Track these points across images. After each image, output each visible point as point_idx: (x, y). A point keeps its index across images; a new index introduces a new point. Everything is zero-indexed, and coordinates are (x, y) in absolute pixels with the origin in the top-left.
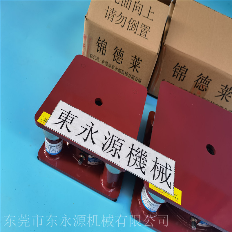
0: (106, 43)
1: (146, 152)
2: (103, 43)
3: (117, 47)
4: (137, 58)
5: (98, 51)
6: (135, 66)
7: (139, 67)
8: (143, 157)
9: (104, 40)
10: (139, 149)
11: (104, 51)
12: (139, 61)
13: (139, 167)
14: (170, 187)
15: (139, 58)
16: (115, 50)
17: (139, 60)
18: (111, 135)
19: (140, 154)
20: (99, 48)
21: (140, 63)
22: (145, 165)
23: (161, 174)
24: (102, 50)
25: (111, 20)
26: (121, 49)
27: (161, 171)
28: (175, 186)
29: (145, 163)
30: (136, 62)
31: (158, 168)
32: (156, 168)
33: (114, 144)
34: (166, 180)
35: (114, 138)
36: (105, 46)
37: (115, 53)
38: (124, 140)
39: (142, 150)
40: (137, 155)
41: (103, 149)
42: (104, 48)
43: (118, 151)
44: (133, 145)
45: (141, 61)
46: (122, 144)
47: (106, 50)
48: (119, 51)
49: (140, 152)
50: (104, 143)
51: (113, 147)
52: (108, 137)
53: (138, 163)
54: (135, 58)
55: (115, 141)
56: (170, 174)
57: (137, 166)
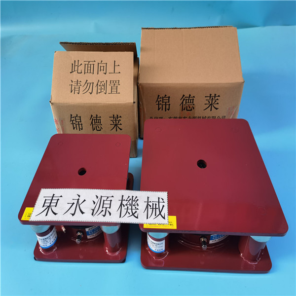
0: (80, 117)
1: (136, 197)
2: (76, 118)
3: (92, 116)
4: (115, 116)
5: (74, 128)
6: (116, 125)
7: (121, 124)
8: (134, 203)
9: (77, 115)
10: (129, 197)
11: (80, 126)
12: (119, 119)
13: (131, 214)
14: (164, 218)
15: (117, 115)
16: (91, 119)
17: (117, 117)
18: (99, 197)
19: (131, 202)
20: (75, 125)
21: (120, 120)
22: (137, 209)
23: (154, 210)
24: (78, 125)
25: (78, 92)
26: (97, 115)
27: (154, 207)
28: (170, 214)
29: (137, 207)
30: (116, 121)
31: (150, 206)
32: (149, 206)
33: (103, 204)
34: (160, 214)
35: (103, 199)
36: (79, 121)
37: (92, 123)
38: (113, 196)
39: (133, 197)
40: (129, 203)
41: (92, 214)
42: (80, 123)
43: (108, 209)
44: (123, 196)
45: (120, 117)
46: (111, 201)
47: (82, 124)
48: (95, 118)
49: (130, 199)
50: (93, 208)
51: (103, 208)
52: (96, 200)
53: (130, 211)
54: (114, 117)
55: (104, 201)
56: (163, 206)
57: (129, 214)
